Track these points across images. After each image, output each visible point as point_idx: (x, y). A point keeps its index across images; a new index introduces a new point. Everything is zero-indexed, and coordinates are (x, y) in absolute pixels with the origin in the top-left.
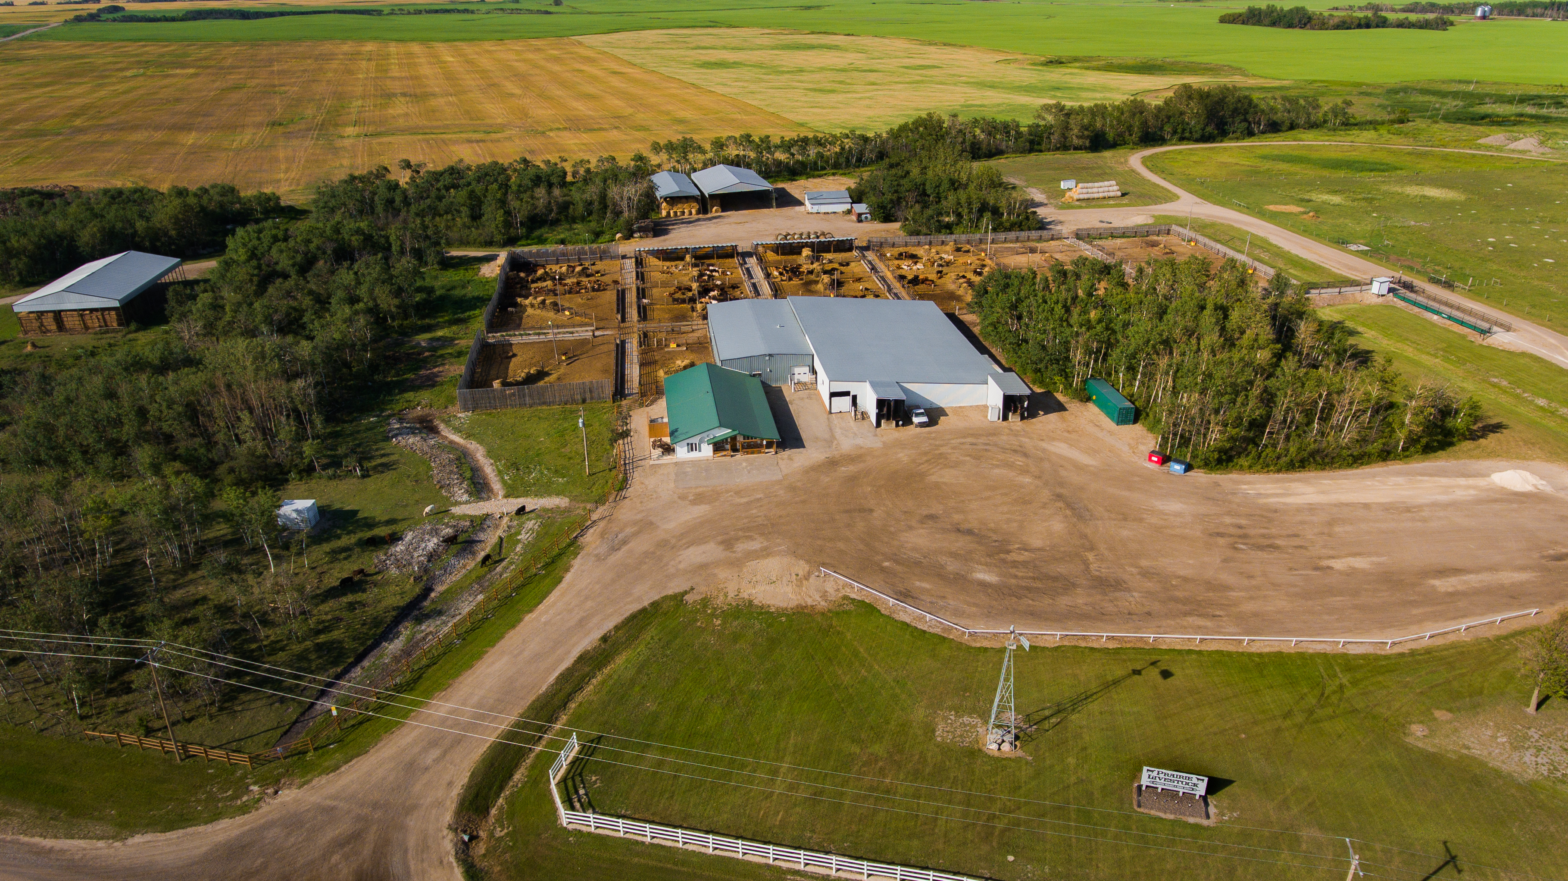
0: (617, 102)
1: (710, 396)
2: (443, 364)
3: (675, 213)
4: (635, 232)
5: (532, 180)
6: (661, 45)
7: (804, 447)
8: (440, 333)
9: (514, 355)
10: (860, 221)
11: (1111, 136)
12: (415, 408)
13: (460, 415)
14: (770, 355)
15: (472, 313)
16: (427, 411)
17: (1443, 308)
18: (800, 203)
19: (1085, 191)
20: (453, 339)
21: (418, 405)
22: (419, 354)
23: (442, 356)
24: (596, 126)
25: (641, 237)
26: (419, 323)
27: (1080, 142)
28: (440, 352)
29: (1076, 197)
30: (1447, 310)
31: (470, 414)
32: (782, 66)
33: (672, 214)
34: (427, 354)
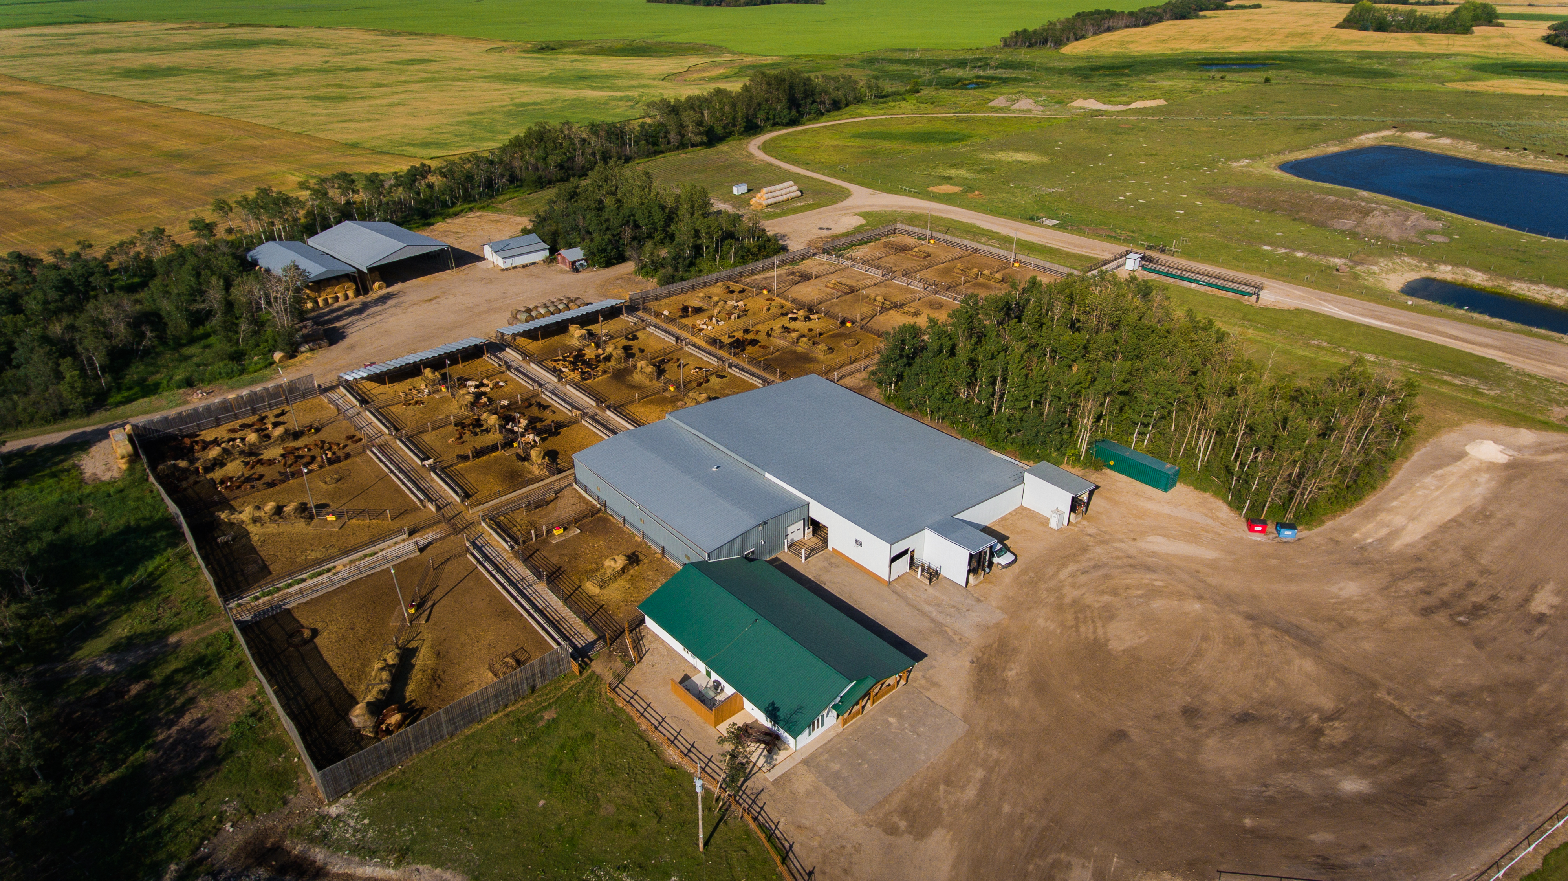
0: (49, 136)
1: (763, 623)
2: (192, 700)
3: (326, 300)
4: (300, 344)
5: (58, 289)
6: (40, 51)
7: (926, 656)
8: (121, 629)
9: (315, 632)
10: (577, 271)
11: (719, 130)
12: (217, 831)
13: (334, 810)
14: (765, 523)
15: (151, 566)
16: (251, 827)
17: (1199, 277)
18: (480, 259)
19: (770, 195)
20: (162, 635)
21: (221, 820)
22: (120, 694)
23: (169, 681)
24: (51, 177)
25: (311, 350)
26: (59, 621)
27: (698, 139)
28: (159, 675)
29: (765, 203)
30: (1207, 279)
31: (350, 799)
32: (242, 70)
33: (321, 304)
34: (135, 689)
